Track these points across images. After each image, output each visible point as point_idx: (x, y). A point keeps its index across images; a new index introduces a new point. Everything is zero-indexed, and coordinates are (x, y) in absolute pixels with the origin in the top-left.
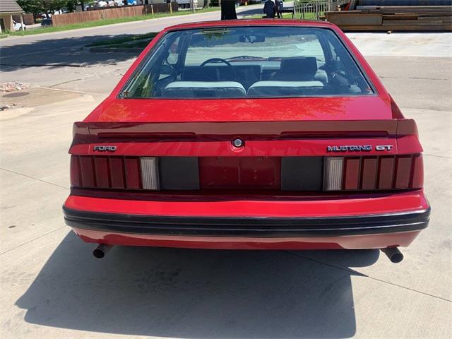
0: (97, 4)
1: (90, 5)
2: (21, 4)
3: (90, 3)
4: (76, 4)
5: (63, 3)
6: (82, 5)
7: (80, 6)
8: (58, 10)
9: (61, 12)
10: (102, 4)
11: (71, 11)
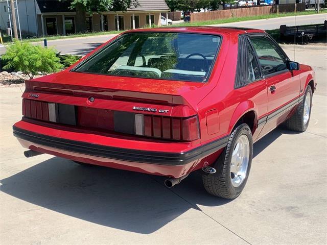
0: (237, 3)
1: (231, 4)
2: (169, 4)
3: (231, 2)
4: (220, 3)
5: (207, 2)
6: (223, 5)
7: (222, 6)
8: (204, 8)
9: (206, 11)
10: (242, 3)
11: (214, 10)
